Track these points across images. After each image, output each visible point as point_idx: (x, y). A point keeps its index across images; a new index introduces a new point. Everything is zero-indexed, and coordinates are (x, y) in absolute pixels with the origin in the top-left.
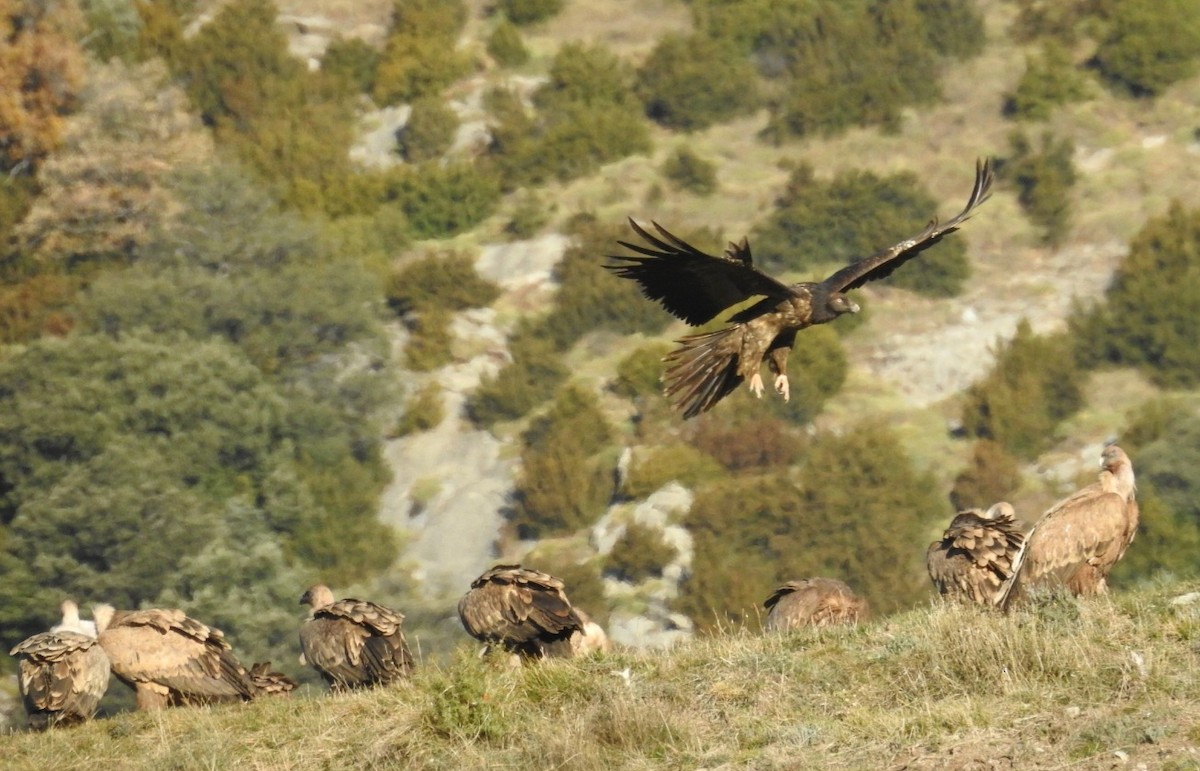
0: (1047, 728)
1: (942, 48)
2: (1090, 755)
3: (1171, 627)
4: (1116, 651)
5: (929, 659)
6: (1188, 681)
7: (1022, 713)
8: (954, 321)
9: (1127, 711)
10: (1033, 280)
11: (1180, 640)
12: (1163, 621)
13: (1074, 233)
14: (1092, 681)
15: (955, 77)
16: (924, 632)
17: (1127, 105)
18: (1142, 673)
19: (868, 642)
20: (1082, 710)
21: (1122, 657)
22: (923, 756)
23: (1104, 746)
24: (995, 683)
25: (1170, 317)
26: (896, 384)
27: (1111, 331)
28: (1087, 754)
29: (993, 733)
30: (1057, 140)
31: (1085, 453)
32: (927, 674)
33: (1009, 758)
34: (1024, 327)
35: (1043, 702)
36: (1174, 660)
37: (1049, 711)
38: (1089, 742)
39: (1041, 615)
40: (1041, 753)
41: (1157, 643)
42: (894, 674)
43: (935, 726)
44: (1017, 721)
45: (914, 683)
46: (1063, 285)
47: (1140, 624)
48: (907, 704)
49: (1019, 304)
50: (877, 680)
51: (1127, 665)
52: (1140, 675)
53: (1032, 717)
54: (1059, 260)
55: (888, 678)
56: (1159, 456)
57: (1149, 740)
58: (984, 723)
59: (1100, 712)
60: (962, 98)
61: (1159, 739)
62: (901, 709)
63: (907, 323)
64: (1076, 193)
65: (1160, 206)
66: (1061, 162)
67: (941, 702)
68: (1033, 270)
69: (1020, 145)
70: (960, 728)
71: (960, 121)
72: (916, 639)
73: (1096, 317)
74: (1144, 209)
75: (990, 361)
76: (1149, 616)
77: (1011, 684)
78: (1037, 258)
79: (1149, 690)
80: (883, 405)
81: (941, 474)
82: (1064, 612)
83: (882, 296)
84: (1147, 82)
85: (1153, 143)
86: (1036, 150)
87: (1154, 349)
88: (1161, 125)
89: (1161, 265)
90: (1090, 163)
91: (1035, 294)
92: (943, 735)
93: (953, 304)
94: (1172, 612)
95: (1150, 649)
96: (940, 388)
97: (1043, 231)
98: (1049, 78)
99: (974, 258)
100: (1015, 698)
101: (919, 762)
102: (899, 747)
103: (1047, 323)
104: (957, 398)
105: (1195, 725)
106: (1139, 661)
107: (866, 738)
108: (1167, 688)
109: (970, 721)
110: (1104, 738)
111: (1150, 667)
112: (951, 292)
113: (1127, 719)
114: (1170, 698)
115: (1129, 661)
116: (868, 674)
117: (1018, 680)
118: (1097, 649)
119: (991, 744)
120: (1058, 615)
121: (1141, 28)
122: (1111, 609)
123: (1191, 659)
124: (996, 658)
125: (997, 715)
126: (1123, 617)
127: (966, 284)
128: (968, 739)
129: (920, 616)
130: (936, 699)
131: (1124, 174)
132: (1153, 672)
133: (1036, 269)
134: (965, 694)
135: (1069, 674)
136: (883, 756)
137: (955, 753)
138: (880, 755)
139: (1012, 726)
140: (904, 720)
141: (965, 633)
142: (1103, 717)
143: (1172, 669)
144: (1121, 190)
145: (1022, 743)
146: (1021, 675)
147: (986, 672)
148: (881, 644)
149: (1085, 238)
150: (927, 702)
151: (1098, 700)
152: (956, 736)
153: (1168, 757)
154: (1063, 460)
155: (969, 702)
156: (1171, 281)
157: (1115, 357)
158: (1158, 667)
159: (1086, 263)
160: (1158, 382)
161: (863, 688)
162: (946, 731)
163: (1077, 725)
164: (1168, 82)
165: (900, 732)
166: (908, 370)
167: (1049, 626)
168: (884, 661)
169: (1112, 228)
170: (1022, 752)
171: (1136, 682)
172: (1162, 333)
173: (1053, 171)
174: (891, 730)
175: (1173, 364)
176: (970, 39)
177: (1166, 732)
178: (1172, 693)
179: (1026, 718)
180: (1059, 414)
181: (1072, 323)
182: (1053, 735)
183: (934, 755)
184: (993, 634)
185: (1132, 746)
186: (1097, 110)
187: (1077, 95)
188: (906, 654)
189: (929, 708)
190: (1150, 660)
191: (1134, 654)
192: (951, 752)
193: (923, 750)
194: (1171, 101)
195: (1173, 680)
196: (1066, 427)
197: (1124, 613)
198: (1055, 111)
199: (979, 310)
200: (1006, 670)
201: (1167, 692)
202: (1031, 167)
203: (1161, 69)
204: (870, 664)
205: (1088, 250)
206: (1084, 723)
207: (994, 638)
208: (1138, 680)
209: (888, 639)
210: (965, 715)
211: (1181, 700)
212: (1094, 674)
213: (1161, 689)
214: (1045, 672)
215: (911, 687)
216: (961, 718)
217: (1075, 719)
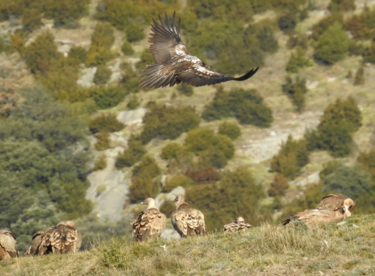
0: (297, 264)
1: (265, 50)
2: (311, 273)
3: (337, 232)
4: (319, 240)
5: (260, 242)
6: (342, 249)
7: (289, 259)
8: (268, 135)
9: (323, 259)
10: (293, 123)
11: (339, 236)
12: (335, 230)
13: (306, 108)
14: (312, 250)
15: (269, 59)
16: (259, 233)
17: (323, 68)
18: (328, 247)
19: (241, 237)
20: (308, 258)
21: (321, 242)
22: (258, 273)
23: (315, 270)
24: (281, 250)
25: (337, 135)
26: (250, 156)
27: (318, 139)
28: (310, 272)
29: (280, 266)
30: (301, 79)
31: (310, 177)
32: (260, 247)
33: (285, 273)
34: (290, 137)
35: (296, 256)
36: (337, 242)
37: (298, 258)
38: (311, 268)
39: (295, 228)
40: (296, 272)
41: (332, 237)
42: (250, 246)
43: (262, 263)
44: (288, 262)
45: (255, 250)
46: (303, 124)
47: (327, 231)
48: (254, 256)
49: (288, 130)
50: (244, 249)
51: (323, 244)
52: (327, 247)
53: (293, 260)
54: (302, 116)
55: (248, 248)
56: (333, 178)
57: (330, 268)
58: (278, 262)
59: (315, 259)
60: (271, 65)
61: (333, 268)
62: (251, 258)
63: (253, 136)
64: (307, 96)
65: (333, 99)
66: (302, 85)
67: (264, 256)
68: (293, 120)
69: (289, 80)
70: (270, 264)
71: (270, 73)
72: (256, 236)
73: (313, 134)
74: (328, 101)
75: (279, 148)
76: (330, 229)
77: (286, 251)
78: (294, 116)
79: (330, 253)
80: (246, 162)
81: (264, 184)
82: (303, 227)
83: (246, 127)
84: (330, 61)
85: (331, 80)
86: (294, 82)
87: (332, 145)
88: (333, 74)
89: (333, 118)
90: (311, 86)
91: (294, 127)
92: (265, 266)
93: (267, 130)
94: (337, 228)
95: (330, 239)
96: (263, 157)
97: (296, 107)
98: (298, 59)
99: (274, 115)
100: (288, 254)
101: (257, 275)
102: (251, 270)
103: (298, 136)
104: (269, 160)
105: (344, 263)
106: (327, 243)
107: (240, 267)
108: (336, 252)
109: (273, 262)
110: (315, 267)
111: (330, 245)
112: (267, 126)
113: (323, 261)
114: (336, 255)
115: (323, 243)
116: (241, 247)
117: (289, 249)
118: (313, 239)
119: (280, 269)
120: (301, 228)
121: (327, 43)
122: (318, 227)
123: (343, 242)
124: (282, 242)
125: (282, 260)
127: (272, 124)
128: (272, 267)
129: (258, 229)
130: (263, 255)
131: (322, 90)
132: (331, 247)
133: (294, 119)
134: (272, 253)
135: (304, 247)
136: (246, 273)
137: (269, 272)
138: (245, 273)
139: (286, 263)
140: (252, 261)
141: (271, 234)
142: (315, 261)
143: (337, 245)
144: (321, 95)
145: (290, 269)
146: (290, 247)
147: (278, 246)
148: (245, 237)
149: (309, 110)
150: (260, 255)
151: (314, 255)
152: (269, 267)
153: (336, 273)
154: (302, 179)
155: (273, 256)
156: (337, 123)
157: (319, 147)
158: (333, 245)
159: (310, 118)
160: (332, 155)
161: (240, 251)
162: (266, 265)
163: (307, 263)
164: (336, 60)
165: (251, 265)
166: (253, 151)
167: (299, 232)
168: (246, 242)
169: (318, 106)
170: (290, 272)
171: (326, 250)
172: (334, 139)
173: (299, 89)
174: (248, 265)
175: (338, 149)
176: (273, 47)
177: (335, 266)
178: (337, 253)
179: (291, 261)
180: (302, 165)
181: (305, 136)
182: (299, 266)
183: (262, 273)
184: (281, 234)
185: (324, 269)
186: (313, 70)
187: (307, 64)
188: (253, 241)
189: (260, 258)
190: (330, 242)
191: (325, 241)
192: (267, 271)
193: (259, 271)
194: (337, 67)
195: (338, 249)
196: (304, 169)
197: (322, 228)
198: (300, 70)
199: (276, 132)
200: (285, 246)
201: (336, 253)
202: (292, 87)
203: (334, 56)
204: (243, 243)
205: (310, 114)
206: (309, 262)
207: (281, 236)
208: (326, 249)
209: (248, 236)
210: (272, 260)
211: (340, 255)
212: (312, 247)
213: (334, 252)
214: (297, 246)
215: (255, 251)
216: (270, 261)
217: (306, 261)
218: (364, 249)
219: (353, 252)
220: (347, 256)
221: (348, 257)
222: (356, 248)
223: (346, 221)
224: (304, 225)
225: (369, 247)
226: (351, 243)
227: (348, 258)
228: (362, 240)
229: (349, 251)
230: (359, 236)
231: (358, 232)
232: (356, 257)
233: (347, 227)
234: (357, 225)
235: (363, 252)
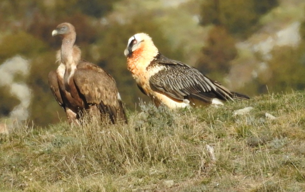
3: (232, 129)
4: (197, 144)
5: (79, 150)
9: (204, 183)
12: (228, 126)
14: (182, 165)
18: (214, 158)
19: (40, 140)
20: (175, 182)
21: (201, 148)
24: (120, 166)
37: (154, 183)
39: (149, 122)
41: (224, 139)
42: (57, 160)
45: (69, 166)
48: (65, 180)
50: (45, 164)
51: (204, 154)
52: (212, 159)
55: (53, 163)
59: (187, 183)
62: (60, 183)
67: (86, 178)
79: (218, 170)
82: (164, 120)
94: (233, 120)
95: (219, 143)
106: (211, 151)
108: (230, 168)
111: (219, 155)
113: (204, 187)
115: (205, 151)
116: (39, 161)
117: (135, 164)
120: (160, 122)
122: (194, 118)
123: (246, 150)
124: (121, 150)
126: (202, 123)
130: (83, 176)
132: (220, 158)
134: (101, 173)
135: (167, 159)
141: (101, 134)
142: (189, 187)
143: (233, 156)
147: (114, 159)
148: (48, 141)
150: (77, 177)
151: (186, 176)
155: (103, 178)
158: (224, 154)
161: (37, 170)
168: (50, 152)
171: (209, 164)
178: (234, 171)
184: (120, 135)
188: (63, 148)
190: (219, 150)
191: (208, 146)
195: (234, 163)
200: (127, 157)
201: (230, 171)
204: (42, 154)
207: (120, 138)
208: (211, 163)
209: (53, 138)
210: (101, 186)
211: (238, 175)
212: (183, 159)
213: (226, 169)
214: (153, 158)
215: (67, 168)
216: (99, 188)
217: (171, 188)
218: (287, 163)
219: (266, 169)
220: (252, 177)
221: (254, 179)
222: (271, 160)
223: (252, 106)
224: (165, 115)
225: (296, 158)
226: (260, 151)
227: (254, 181)
228: (283, 144)
229: (256, 166)
230: (276, 137)
231: (275, 127)
232: (272, 178)
233: (252, 119)
234: (273, 115)
235: (284, 168)
